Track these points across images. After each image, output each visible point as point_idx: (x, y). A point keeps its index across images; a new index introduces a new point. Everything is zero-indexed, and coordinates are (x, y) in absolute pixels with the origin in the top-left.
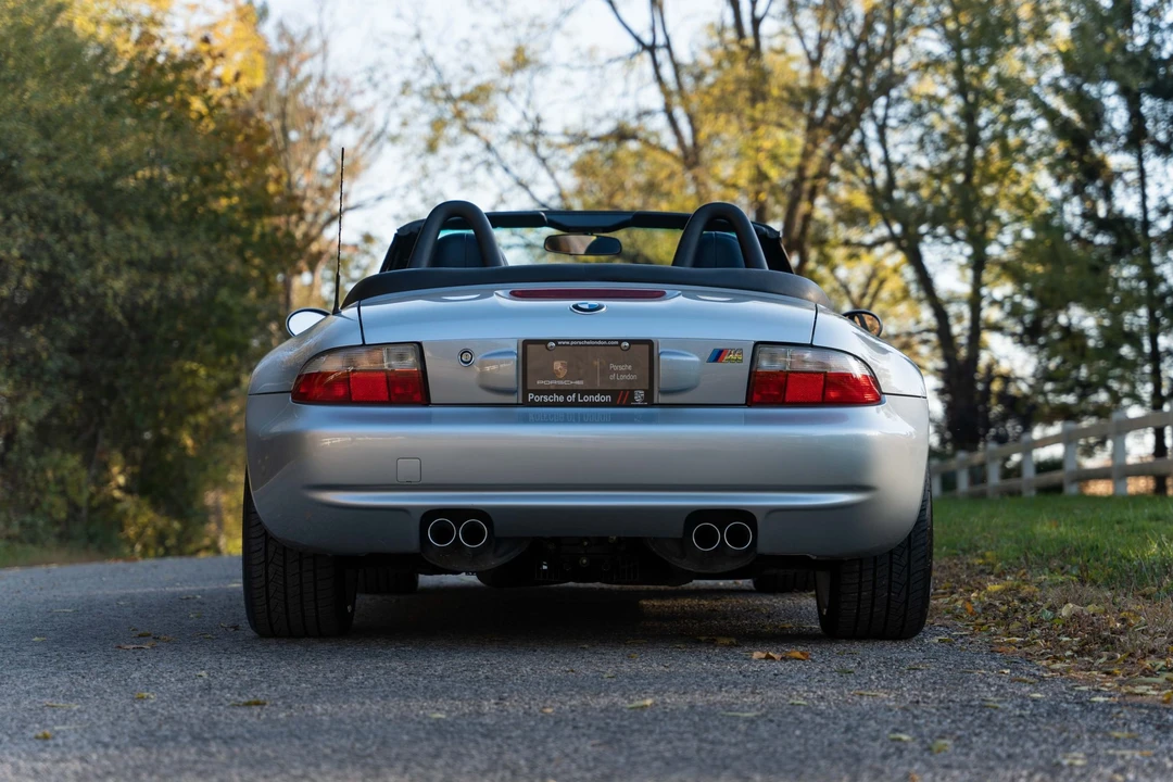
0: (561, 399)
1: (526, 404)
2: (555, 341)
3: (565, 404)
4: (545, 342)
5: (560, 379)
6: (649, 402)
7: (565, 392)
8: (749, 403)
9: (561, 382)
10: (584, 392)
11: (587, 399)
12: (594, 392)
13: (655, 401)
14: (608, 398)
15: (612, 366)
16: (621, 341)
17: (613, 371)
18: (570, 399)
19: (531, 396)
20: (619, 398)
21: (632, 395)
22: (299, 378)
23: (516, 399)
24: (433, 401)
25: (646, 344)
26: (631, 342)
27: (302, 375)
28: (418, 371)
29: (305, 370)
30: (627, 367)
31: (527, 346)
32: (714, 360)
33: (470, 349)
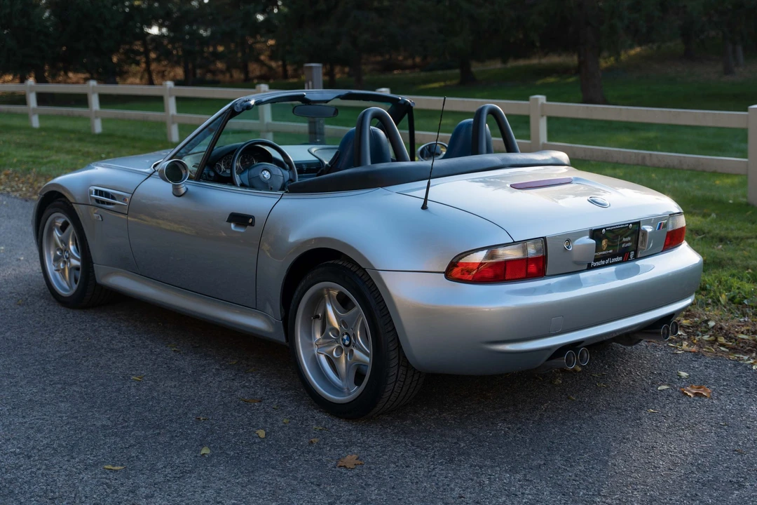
0: (603, 262)
1: (590, 268)
2: (605, 228)
3: (605, 266)
4: (601, 229)
6: (636, 258)
7: (604, 257)
8: (663, 250)
9: (604, 253)
11: (614, 260)
12: (613, 256)
13: (639, 256)
14: (620, 259)
15: (624, 240)
16: (629, 224)
17: (624, 242)
18: (607, 261)
19: (592, 264)
20: (625, 257)
21: (630, 254)
22: (453, 265)
23: (586, 267)
24: (547, 274)
25: (638, 224)
26: (633, 224)
27: (457, 262)
28: (543, 256)
29: (461, 259)
30: (629, 238)
31: (595, 234)
32: (659, 228)
33: (569, 238)
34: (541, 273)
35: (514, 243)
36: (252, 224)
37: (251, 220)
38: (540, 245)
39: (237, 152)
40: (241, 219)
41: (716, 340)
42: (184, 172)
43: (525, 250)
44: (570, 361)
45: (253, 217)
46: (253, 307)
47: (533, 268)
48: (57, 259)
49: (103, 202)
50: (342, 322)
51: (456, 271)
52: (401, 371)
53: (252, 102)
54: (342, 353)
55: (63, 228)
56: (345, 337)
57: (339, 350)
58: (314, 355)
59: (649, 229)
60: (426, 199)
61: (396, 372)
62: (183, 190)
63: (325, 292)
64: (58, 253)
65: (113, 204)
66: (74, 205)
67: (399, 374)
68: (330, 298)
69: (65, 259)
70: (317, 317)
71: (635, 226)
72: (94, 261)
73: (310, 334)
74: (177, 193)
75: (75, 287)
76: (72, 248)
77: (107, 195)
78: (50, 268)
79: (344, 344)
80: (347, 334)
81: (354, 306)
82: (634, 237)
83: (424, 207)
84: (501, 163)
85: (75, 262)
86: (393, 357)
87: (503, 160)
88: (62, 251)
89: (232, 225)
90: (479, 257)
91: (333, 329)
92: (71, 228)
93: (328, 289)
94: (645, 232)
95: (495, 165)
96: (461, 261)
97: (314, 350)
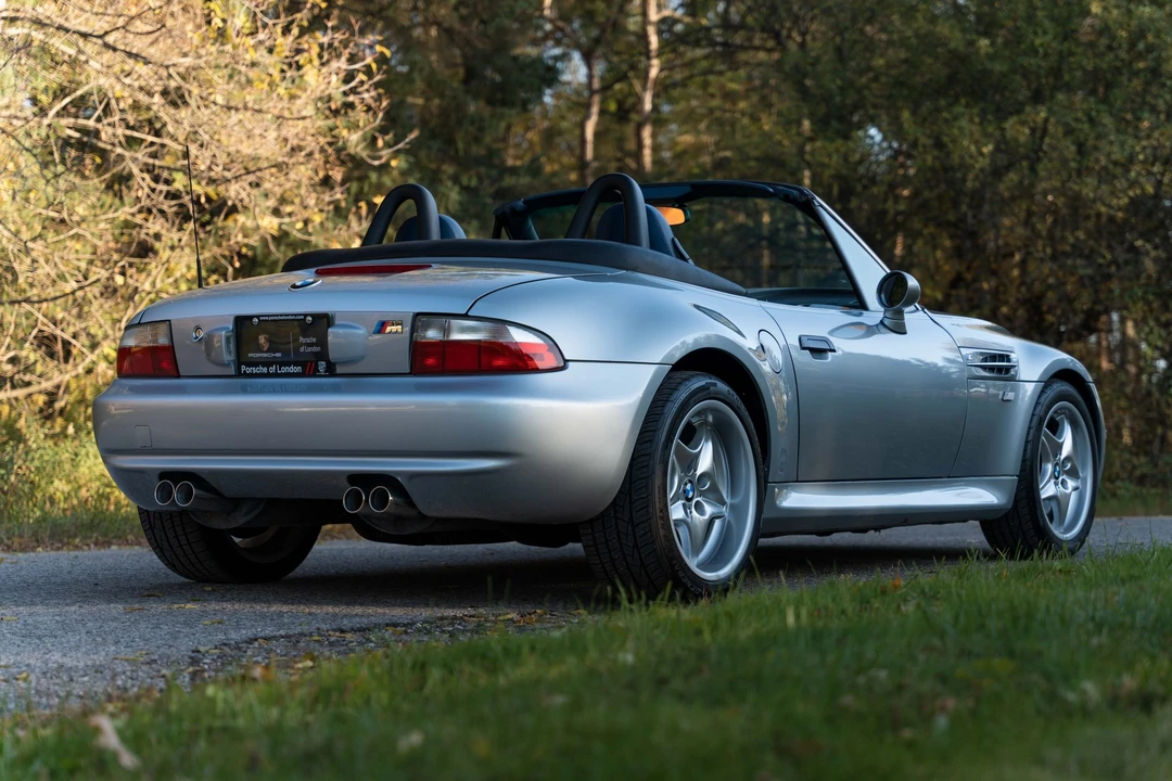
0: (265, 370)
1: (239, 374)
2: (258, 317)
3: (268, 375)
4: (250, 318)
5: (263, 352)
6: (331, 371)
7: (267, 364)
8: (414, 372)
9: (265, 355)
10: (282, 364)
11: (285, 369)
12: (288, 364)
13: (334, 371)
14: (298, 369)
15: (302, 339)
16: (306, 315)
17: (302, 345)
18: (272, 369)
19: (243, 368)
20: (309, 370)
21: (317, 366)
23: (233, 371)
24: (180, 373)
25: (326, 318)
26: (313, 316)
28: (169, 346)
30: (313, 340)
31: (239, 322)
32: (380, 332)
33: (201, 326)
35: (139, 324)
43: (150, 336)
71: (317, 319)
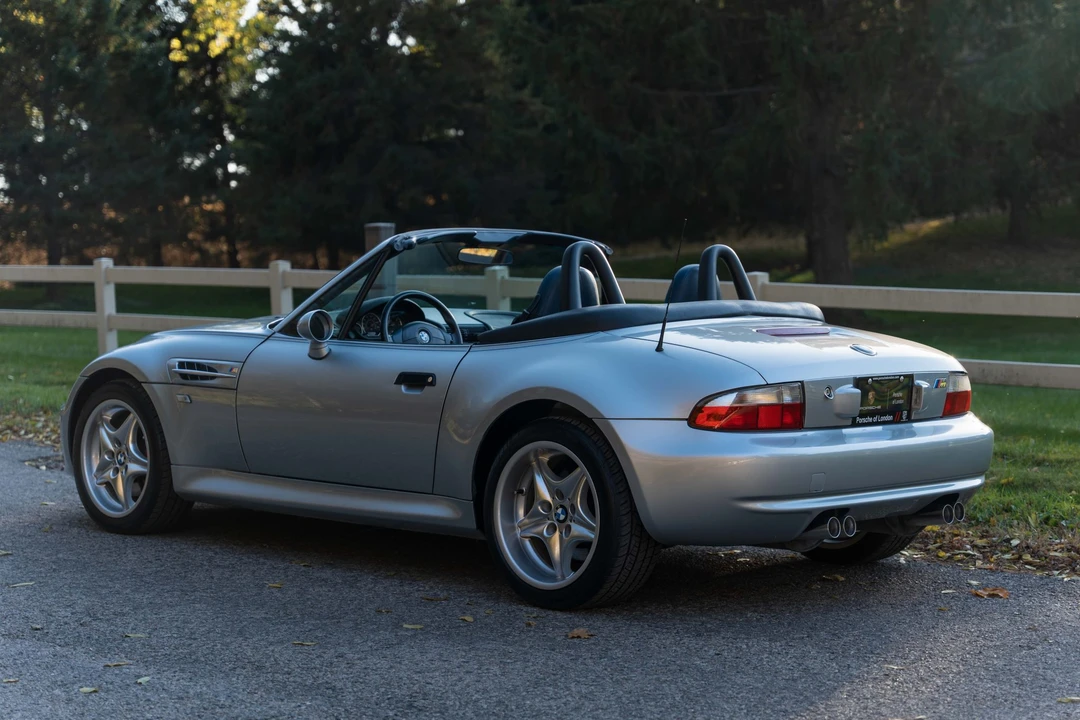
0: (870, 420)
1: (855, 424)
2: (872, 378)
3: (872, 424)
4: (866, 379)
5: (870, 405)
6: (910, 420)
7: (872, 414)
8: (942, 418)
9: (871, 408)
11: (884, 418)
12: (882, 413)
13: (913, 418)
14: (891, 418)
15: (895, 395)
16: (900, 376)
17: (894, 398)
18: (875, 419)
19: (857, 419)
20: (896, 417)
21: (902, 415)
22: (698, 409)
23: (850, 422)
24: (805, 426)
25: (910, 377)
26: (905, 376)
27: (703, 407)
28: (801, 404)
29: (707, 403)
30: (900, 394)
31: (859, 382)
32: (937, 387)
33: (831, 385)
34: (798, 426)
35: (768, 385)
36: (432, 384)
37: (430, 379)
38: (797, 392)
39: (388, 307)
40: (415, 380)
41: (1020, 558)
42: (326, 328)
43: (780, 395)
44: (834, 530)
45: (433, 375)
46: (430, 492)
47: (788, 419)
48: (103, 468)
49: (195, 377)
50: (556, 492)
51: (700, 417)
52: (633, 542)
53: (414, 239)
54: (555, 530)
55: (117, 422)
56: (560, 511)
57: (551, 530)
58: (517, 540)
59: (925, 385)
60: (661, 342)
61: (628, 541)
62: (325, 351)
63: (532, 458)
64: (106, 457)
65: (213, 378)
66: (143, 385)
67: (632, 546)
68: (539, 467)
69: (118, 466)
70: (521, 492)
71: (907, 379)
72: (172, 462)
73: (510, 514)
74: (315, 355)
75: (133, 505)
76: (131, 446)
77: (201, 367)
78: (90, 483)
79: (558, 520)
80: (562, 506)
81: (576, 466)
82: (906, 391)
83: (659, 349)
84: (741, 310)
85: (134, 468)
86: (625, 522)
87: (743, 306)
88: (111, 454)
89: (403, 388)
90: (727, 401)
91: (545, 503)
92: (133, 419)
93: (537, 453)
94: (919, 388)
95: (734, 312)
96: (707, 406)
97: (516, 535)
